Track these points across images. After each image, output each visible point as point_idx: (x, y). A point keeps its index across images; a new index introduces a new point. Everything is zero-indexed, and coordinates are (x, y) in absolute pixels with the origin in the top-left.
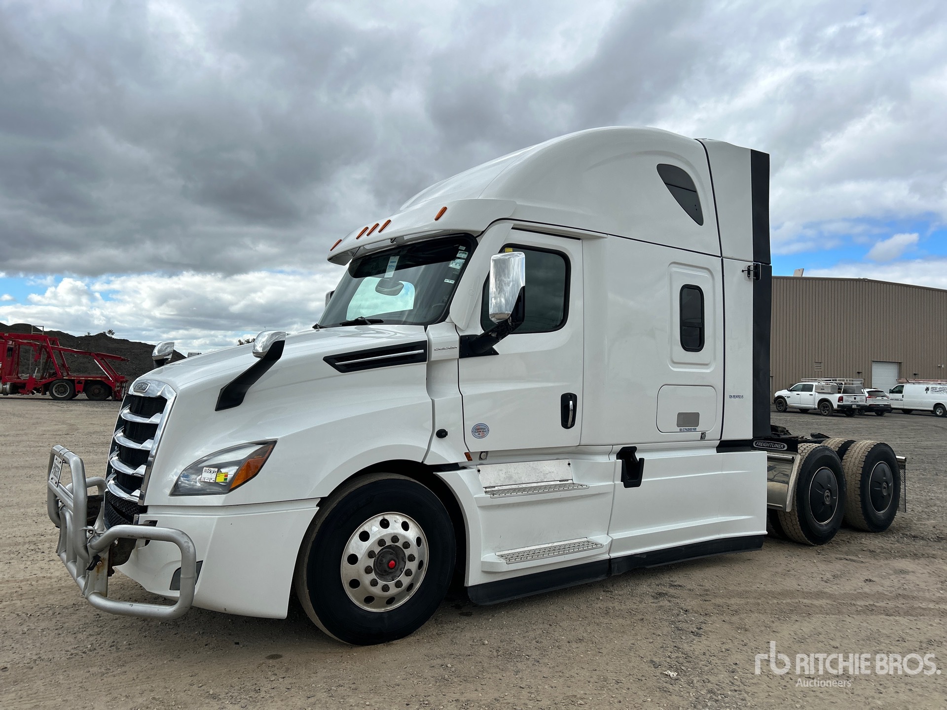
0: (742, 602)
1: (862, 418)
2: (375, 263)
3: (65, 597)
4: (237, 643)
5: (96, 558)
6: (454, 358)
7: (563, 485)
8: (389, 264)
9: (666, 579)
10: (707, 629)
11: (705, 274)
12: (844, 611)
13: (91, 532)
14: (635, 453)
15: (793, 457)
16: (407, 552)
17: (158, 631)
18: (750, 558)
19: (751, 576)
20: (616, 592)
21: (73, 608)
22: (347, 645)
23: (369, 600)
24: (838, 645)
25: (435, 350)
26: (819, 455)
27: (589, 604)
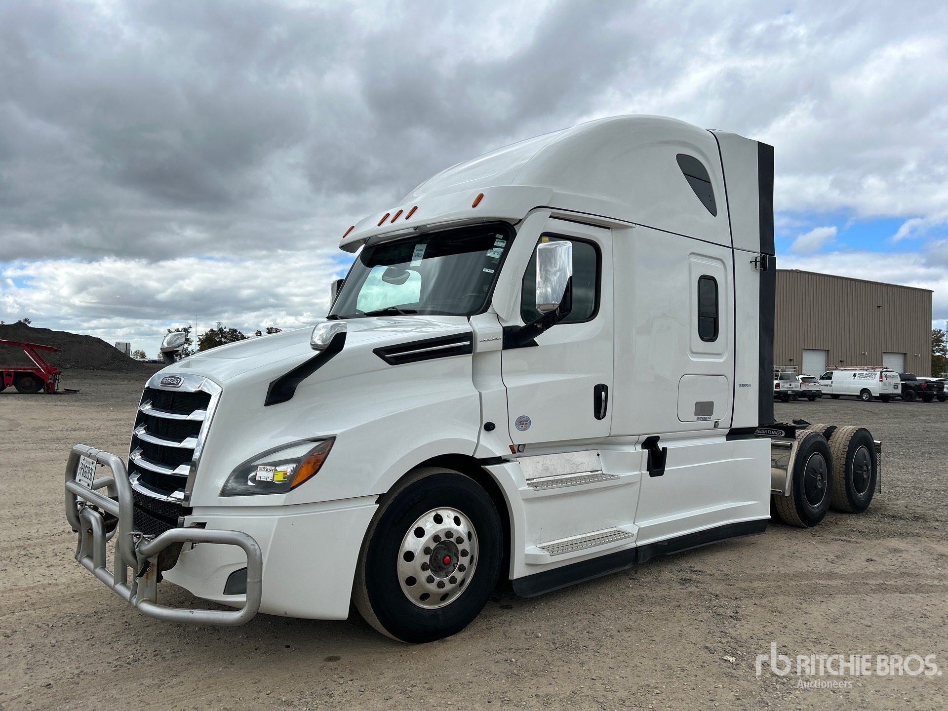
0: (765, 585)
1: (796, 403)
2: (398, 251)
3: (82, 604)
4: (288, 647)
5: (146, 564)
6: (498, 349)
7: (595, 476)
8: (415, 252)
9: (685, 564)
10: (743, 613)
11: (719, 265)
12: (861, 590)
13: (138, 536)
14: (658, 443)
15: (791, 443)
16: (460, 547)
17: (198, 637)
18: (753, 542)
19: (762, 560)
20: (643, 579)
21: (96, 616)
22: (402, 644)
23: (424, 597)
24: (870, 624)
25: (480, 341)
26: (813, 441)
27: (621, 593)
